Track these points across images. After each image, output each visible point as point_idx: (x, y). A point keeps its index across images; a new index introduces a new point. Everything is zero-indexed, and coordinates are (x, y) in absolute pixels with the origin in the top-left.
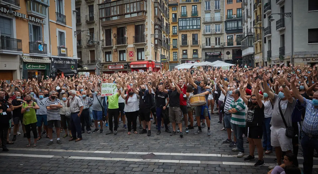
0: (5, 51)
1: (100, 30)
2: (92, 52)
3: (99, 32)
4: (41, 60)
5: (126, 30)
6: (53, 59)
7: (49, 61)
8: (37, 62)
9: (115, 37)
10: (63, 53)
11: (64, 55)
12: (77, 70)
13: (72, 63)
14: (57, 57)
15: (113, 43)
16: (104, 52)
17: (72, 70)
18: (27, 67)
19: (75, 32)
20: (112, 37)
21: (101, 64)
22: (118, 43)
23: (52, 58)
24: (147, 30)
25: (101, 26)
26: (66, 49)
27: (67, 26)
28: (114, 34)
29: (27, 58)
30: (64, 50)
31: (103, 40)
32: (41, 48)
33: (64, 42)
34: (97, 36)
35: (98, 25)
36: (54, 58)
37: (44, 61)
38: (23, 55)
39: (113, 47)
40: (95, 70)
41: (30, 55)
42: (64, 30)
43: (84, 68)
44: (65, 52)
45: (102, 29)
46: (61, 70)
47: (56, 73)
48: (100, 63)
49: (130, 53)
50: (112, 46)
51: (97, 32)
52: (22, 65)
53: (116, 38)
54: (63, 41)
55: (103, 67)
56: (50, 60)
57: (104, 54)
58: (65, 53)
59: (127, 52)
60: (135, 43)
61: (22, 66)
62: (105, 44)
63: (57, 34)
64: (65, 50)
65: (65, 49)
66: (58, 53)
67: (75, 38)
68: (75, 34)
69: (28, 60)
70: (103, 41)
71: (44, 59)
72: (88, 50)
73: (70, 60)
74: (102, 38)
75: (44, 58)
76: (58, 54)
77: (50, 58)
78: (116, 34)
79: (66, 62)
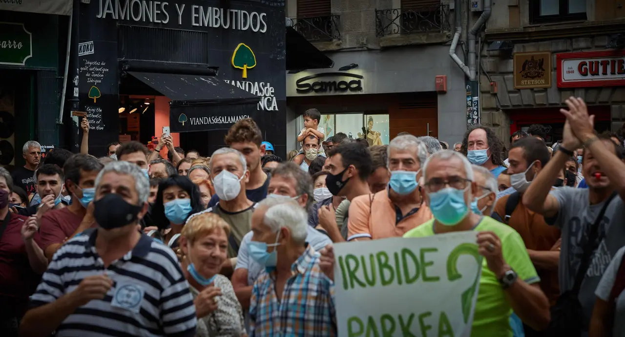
12: (280, 87)
17: (243, 86)
21: (489, 39)
37: (19, 2)
40: (440, 99)
43: (348, 79)
46: (146, 79)
47: (108, 104)
48: (482, 27)
55: (511, 65)
79: (194, 15)
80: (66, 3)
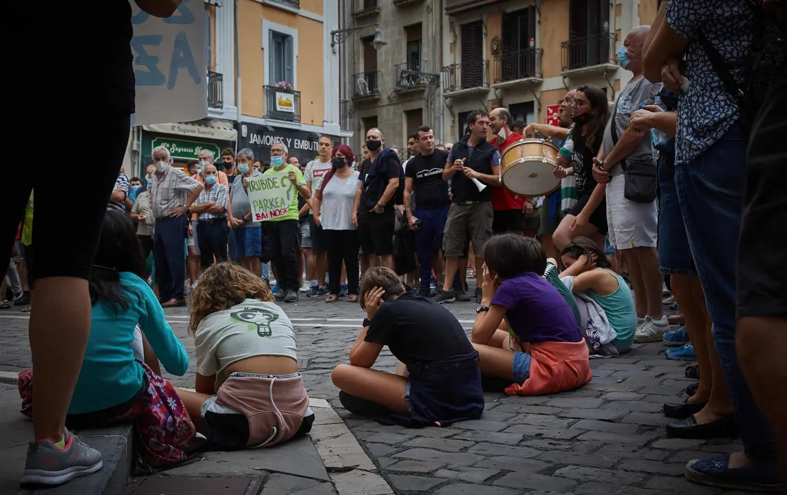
1: (441, 27)
2: (414, 116)
3: (438, 37)
4: (203, 129)
5: (537, 18)
6: (244, 129)
7: (230, 134)
8: (187, 134)
9: (495, 53)
10: (285, 109)
11: (288, 117)
14: (262, 122)
15: (488, 79)
16: (456, 111)
19: (333, 34)
20: (486, 54)
22: (506, 74)
23: (244, 123)
24: (618, 13)
25: (444, 11)
26: (297, 96)
27: (301, 12)
28: (494, 39)
30: (288, 99)
31: (454, 65)
33: (291, 71)
34: (431, 53)
35: (436, 8)
36: (249, 125)
37: (213, 134)
39: (486, 93)
42: (290, 25)
44: (290, 105)
45: (452, 24)
49: (551, 111)
50: (484, 87)
51: (434, 38)
52: (138, 140)
53: (500, 55)
54: (287, 67)
56: (235, 131)
57: (454, 122)
58: (293, 108)
59: (540, 110)
60: (570, 69)
61: (138, 145)
62: (459, 83)
63: (266, 41)
64: (291, 97)
65: (292, 93)
66: (264, 109)
67: (333, 56)
68: (333, 41)
70: (452, 70)
71: (213, 127)
72: (400, 109)
73: (311, 137)
74: (448, 62)
75: (213, 123)
76: (265, 113)
77: (237, 126)
78: (500, 38)
79: (296, 144)
80: (232, 136)
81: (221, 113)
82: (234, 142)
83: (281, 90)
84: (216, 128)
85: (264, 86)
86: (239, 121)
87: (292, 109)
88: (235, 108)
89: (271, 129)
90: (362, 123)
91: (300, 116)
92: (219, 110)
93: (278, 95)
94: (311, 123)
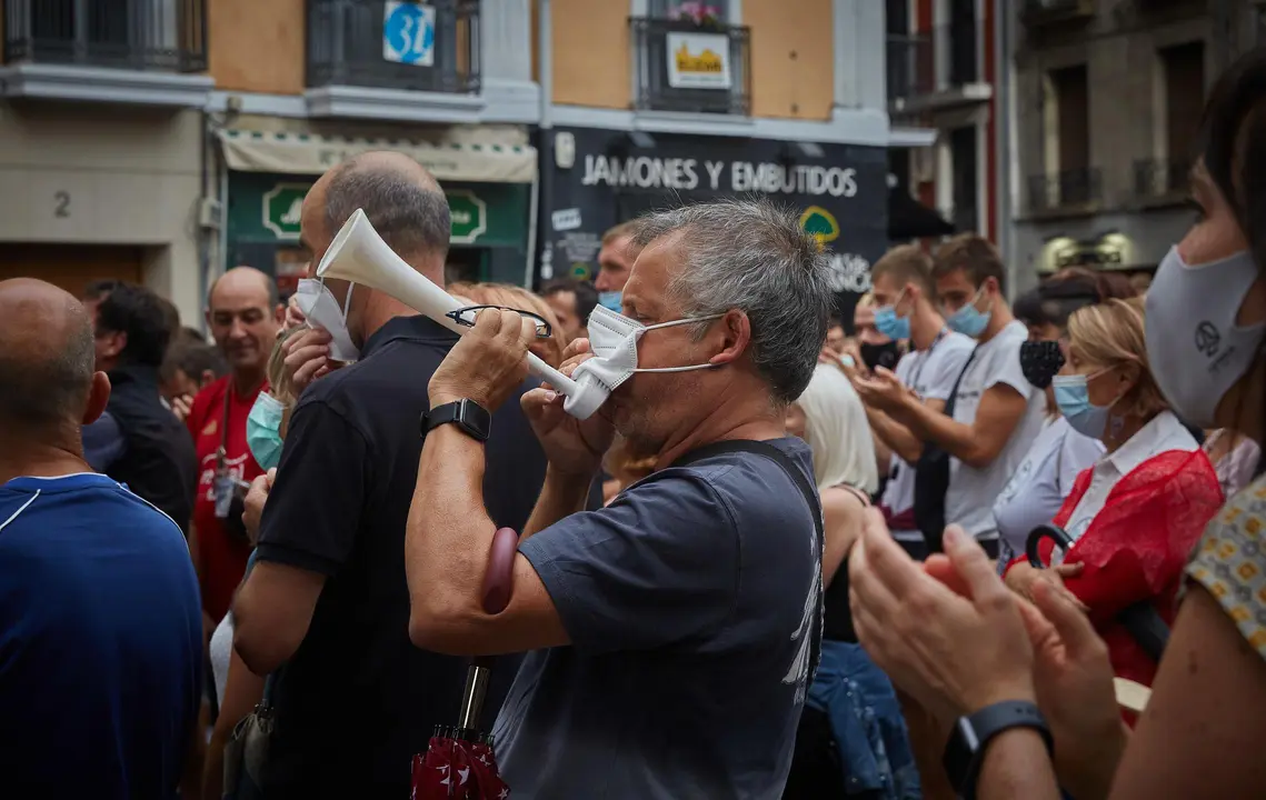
0: (42, 79)
4: (424, 153)
7: (514, 163)
10: (696, 80)
11: (713, 101)
13: (818, 181)
14: (620, 120)
18: (275, 218)
23: (561, 129)
26: (740, 41)
29: (269, 138)
30: (707, 51)
32: (413, 32)
36: (581, 133)
37: (454, 167)
38: (232, 113)
41: (309, 103)
43: (1107, 248)
44: (716, 67)
52: (217, 197)
56: (532, 154)
58: (727, 75)
61: (218, 210)
64: (718, 46)
65: (724, 34)
66: (629, 85)
69: (284, 156)
71: (457, 147)
72: (1146, 45)
73: (787, 154)
75: (459, 136)
76: (634, 96)
77: (539, 137)
79: (736, 176)
80: (523, 167)
81: (477, 108)
82: (528, 186)
83: (686, 26)
84: (467, 147)
85: (630, 20)
86: (546, 124)
87: (723, 79)
88: (533, 86)
89: (644, 142)
90: (1048, 86)
91: (748, 97)
92: (470, 99)
93: (675, 41)
94: (789, 114)
